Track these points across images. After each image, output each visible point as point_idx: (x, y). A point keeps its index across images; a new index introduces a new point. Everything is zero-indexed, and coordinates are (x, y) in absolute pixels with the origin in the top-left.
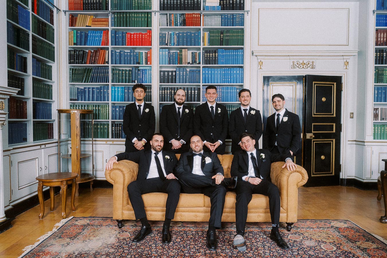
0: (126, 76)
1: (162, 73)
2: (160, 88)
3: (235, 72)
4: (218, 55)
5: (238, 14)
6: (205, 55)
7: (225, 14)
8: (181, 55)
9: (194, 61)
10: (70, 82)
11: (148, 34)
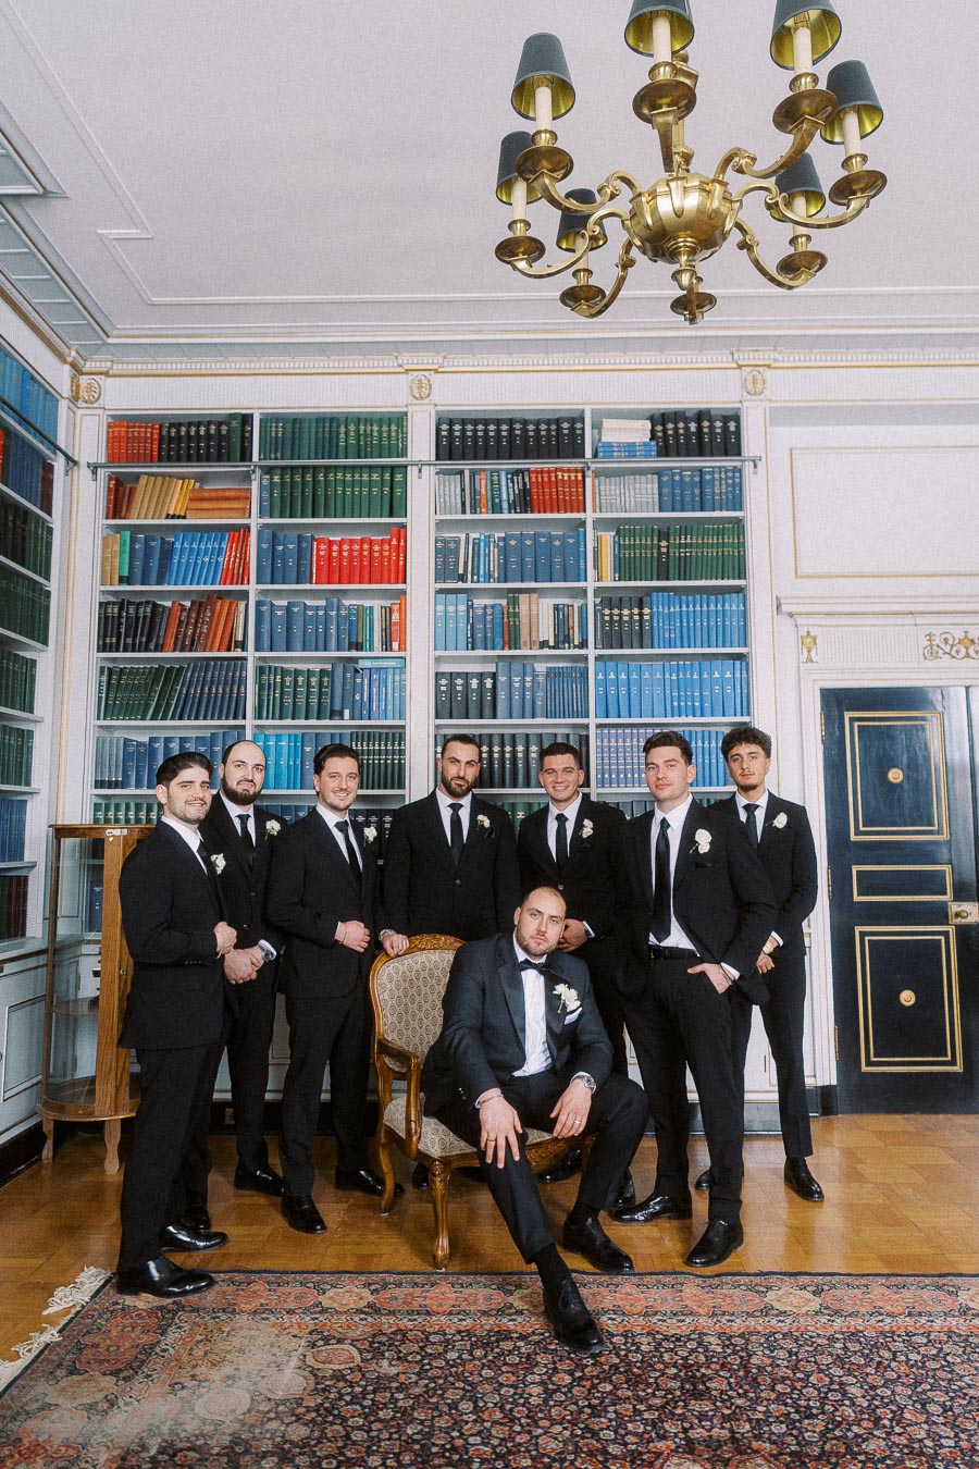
0: (309, 694)
1: (444, 682)
2: (436, 736)
3: (716, 675)
4: (651, 614)
5: (720, 467)
6: (603, 615)
7: (671, 469)
8: (516, 615)
9: (561, 638)
10: (98, 719)
11: (394, 542)
